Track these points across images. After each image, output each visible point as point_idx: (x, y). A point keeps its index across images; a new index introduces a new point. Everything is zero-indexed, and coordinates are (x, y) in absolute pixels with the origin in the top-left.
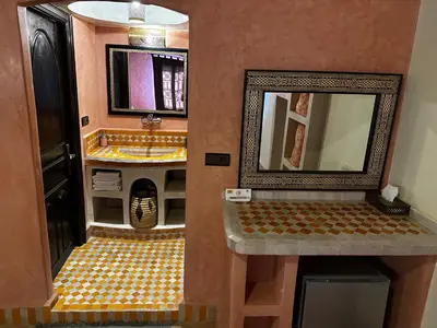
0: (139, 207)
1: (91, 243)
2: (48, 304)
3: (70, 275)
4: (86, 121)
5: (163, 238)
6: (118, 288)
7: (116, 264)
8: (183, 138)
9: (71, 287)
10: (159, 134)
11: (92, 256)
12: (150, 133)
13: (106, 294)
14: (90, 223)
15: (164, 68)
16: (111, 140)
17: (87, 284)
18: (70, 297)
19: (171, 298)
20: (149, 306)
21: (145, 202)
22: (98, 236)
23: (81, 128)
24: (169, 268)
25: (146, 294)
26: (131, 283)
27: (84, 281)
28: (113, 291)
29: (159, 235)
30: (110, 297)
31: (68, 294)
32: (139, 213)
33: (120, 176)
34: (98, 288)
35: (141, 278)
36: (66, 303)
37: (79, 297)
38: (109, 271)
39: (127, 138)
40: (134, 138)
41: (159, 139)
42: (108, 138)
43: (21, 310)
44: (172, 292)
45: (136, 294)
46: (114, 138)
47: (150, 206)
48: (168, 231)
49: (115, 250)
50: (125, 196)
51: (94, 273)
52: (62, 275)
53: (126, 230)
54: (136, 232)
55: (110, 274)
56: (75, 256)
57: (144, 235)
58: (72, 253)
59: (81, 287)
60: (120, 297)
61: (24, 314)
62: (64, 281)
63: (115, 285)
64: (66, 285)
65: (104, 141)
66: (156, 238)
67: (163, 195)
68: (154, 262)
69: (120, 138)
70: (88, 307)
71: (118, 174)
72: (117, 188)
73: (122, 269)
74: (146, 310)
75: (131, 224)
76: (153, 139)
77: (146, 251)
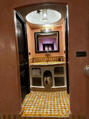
0: (47, 80)
1: (32, 93)
2: (20, 113)
3: (26, 103)
4: (30, 53)
5: (55, 91)
6: (44, 108)
7: (41, 100)
8: (58, 58)
9: (27, 107)
10: (50, 57)
11: (33, 97)
12: (48, 57)
13: (40, 110)
14: (31, 86)
15: (46, 46)
16: (36, 60)
17: (32, 107)
18: (27, 111)
19: (65, 112)
20: (57, 115)
21: (48, 78)
22: (33, 90)
23: (29, 56)
24: (60, 101)
25: (55, 111)
26: (48, 106)
27: (32, 105)
28: (42, 109)
29: (54, 90)
30: (41, 111)
31: (27, 110)
32: (47, 82)
33: (40, 70)
34: (37, 108)
35: (51, 104)
36: (26, 113)
37: (31, 111)
38: (39, 102)
39: (41, 59)
40: (43, 59)
41: (50, 59)
42: (35, 60)
43: (11, 116)
44: (64, 110)
45: (51, 110)
46: (37, 60)
47: (50, 80)
48: (56, 88)
49: (40, 95)
50: (42, 77)
51: (34, 103)
52: (24, 103)
53: (43, 88)
54: (46, 89)
55: (40, 103)
56: (27, 97)
57: (49, 90)
58: (26, 96)
59: (31, 108)
60: (45, 111)
61: (12, 117)
62: (25, 105)
63: (42, 107)
64: (26, 107)
65: (34, 61)
66: (52, 91)
67: (54, 76)
68: (54, 99)
69: (39, 59)
70: (34, 115)
71: (39, 70)
72: (39, 74)
73: (44, 101)
74: (56, 117)
75: (44, 86)
76: (49, 59)
77: (50, 95)
